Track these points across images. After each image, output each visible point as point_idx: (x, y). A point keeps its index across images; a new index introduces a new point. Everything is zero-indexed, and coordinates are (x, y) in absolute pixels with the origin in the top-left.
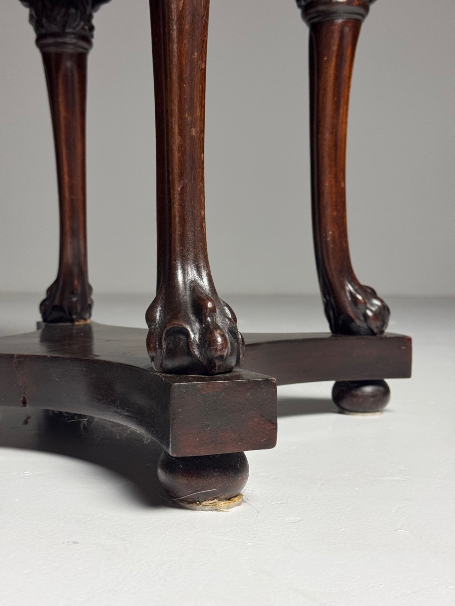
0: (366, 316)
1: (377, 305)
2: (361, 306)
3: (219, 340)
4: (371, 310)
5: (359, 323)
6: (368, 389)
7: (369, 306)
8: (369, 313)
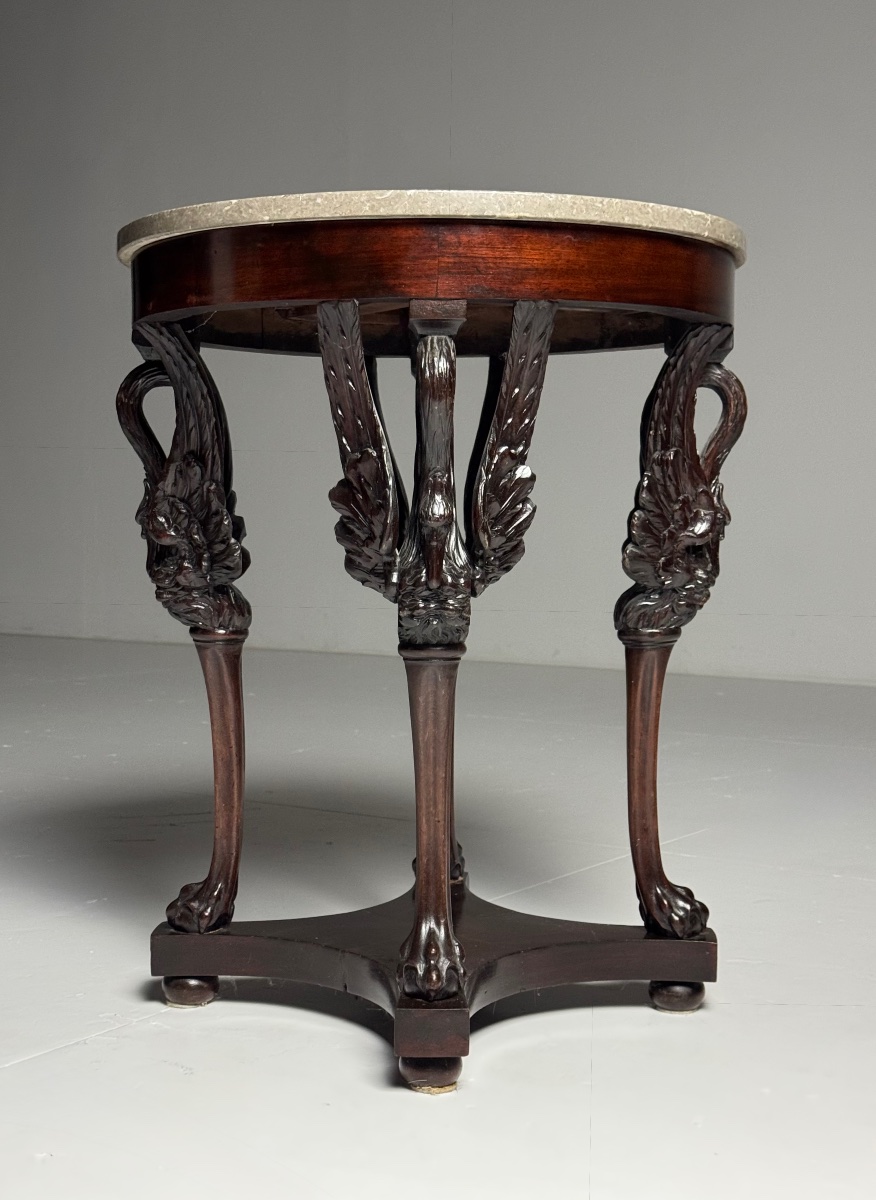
0: (671, 920)
1: (684, 909)
2: (667, 910)
3: (434, 977)
4: (677, 915)
5: (664, 925)
6: (678, 989)
7: (676, 910)
8: (676, 918)
